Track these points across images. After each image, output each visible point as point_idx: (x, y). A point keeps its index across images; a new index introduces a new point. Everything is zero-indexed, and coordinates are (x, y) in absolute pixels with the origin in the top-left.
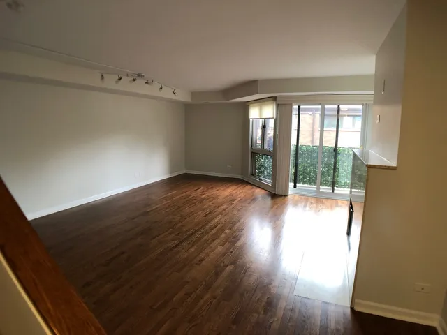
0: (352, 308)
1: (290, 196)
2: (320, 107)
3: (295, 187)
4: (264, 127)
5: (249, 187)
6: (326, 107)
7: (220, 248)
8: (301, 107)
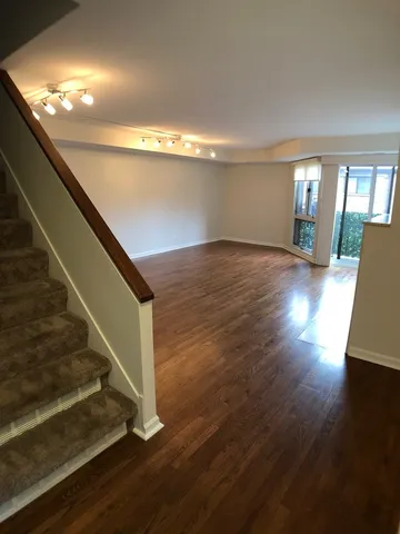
0: (346, 354)
1: (331, 267)
2: (372, 168)
3: (339, 258)
4: (309, 190)
5: (288, 256)
6: (379, 168)
7: (241, 302)
8: (351, 168)
